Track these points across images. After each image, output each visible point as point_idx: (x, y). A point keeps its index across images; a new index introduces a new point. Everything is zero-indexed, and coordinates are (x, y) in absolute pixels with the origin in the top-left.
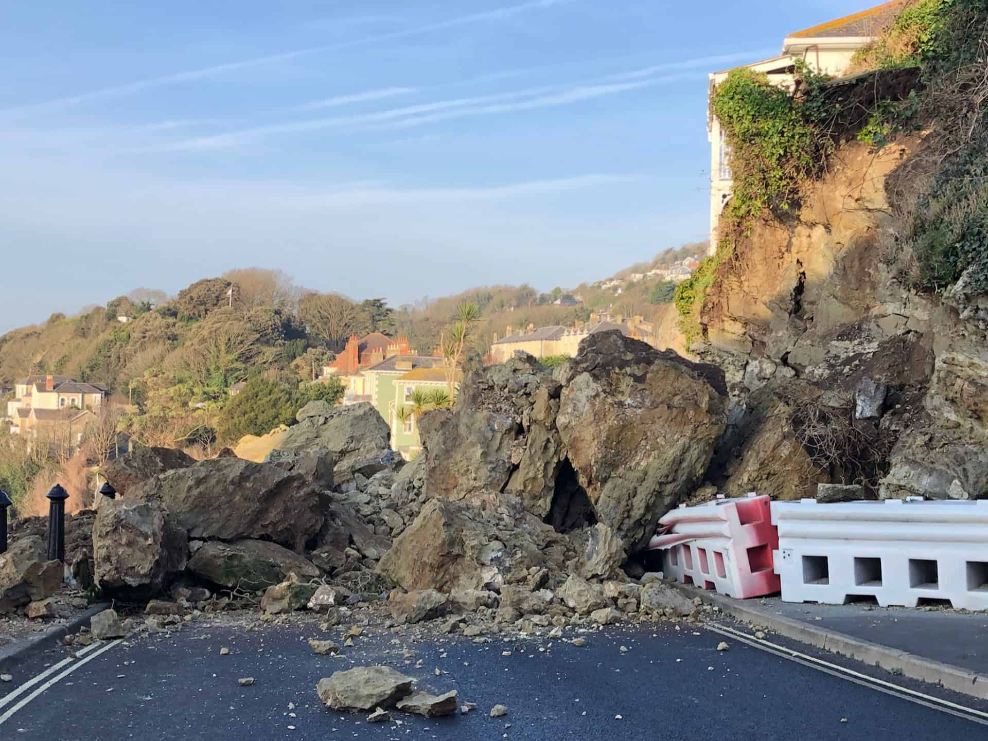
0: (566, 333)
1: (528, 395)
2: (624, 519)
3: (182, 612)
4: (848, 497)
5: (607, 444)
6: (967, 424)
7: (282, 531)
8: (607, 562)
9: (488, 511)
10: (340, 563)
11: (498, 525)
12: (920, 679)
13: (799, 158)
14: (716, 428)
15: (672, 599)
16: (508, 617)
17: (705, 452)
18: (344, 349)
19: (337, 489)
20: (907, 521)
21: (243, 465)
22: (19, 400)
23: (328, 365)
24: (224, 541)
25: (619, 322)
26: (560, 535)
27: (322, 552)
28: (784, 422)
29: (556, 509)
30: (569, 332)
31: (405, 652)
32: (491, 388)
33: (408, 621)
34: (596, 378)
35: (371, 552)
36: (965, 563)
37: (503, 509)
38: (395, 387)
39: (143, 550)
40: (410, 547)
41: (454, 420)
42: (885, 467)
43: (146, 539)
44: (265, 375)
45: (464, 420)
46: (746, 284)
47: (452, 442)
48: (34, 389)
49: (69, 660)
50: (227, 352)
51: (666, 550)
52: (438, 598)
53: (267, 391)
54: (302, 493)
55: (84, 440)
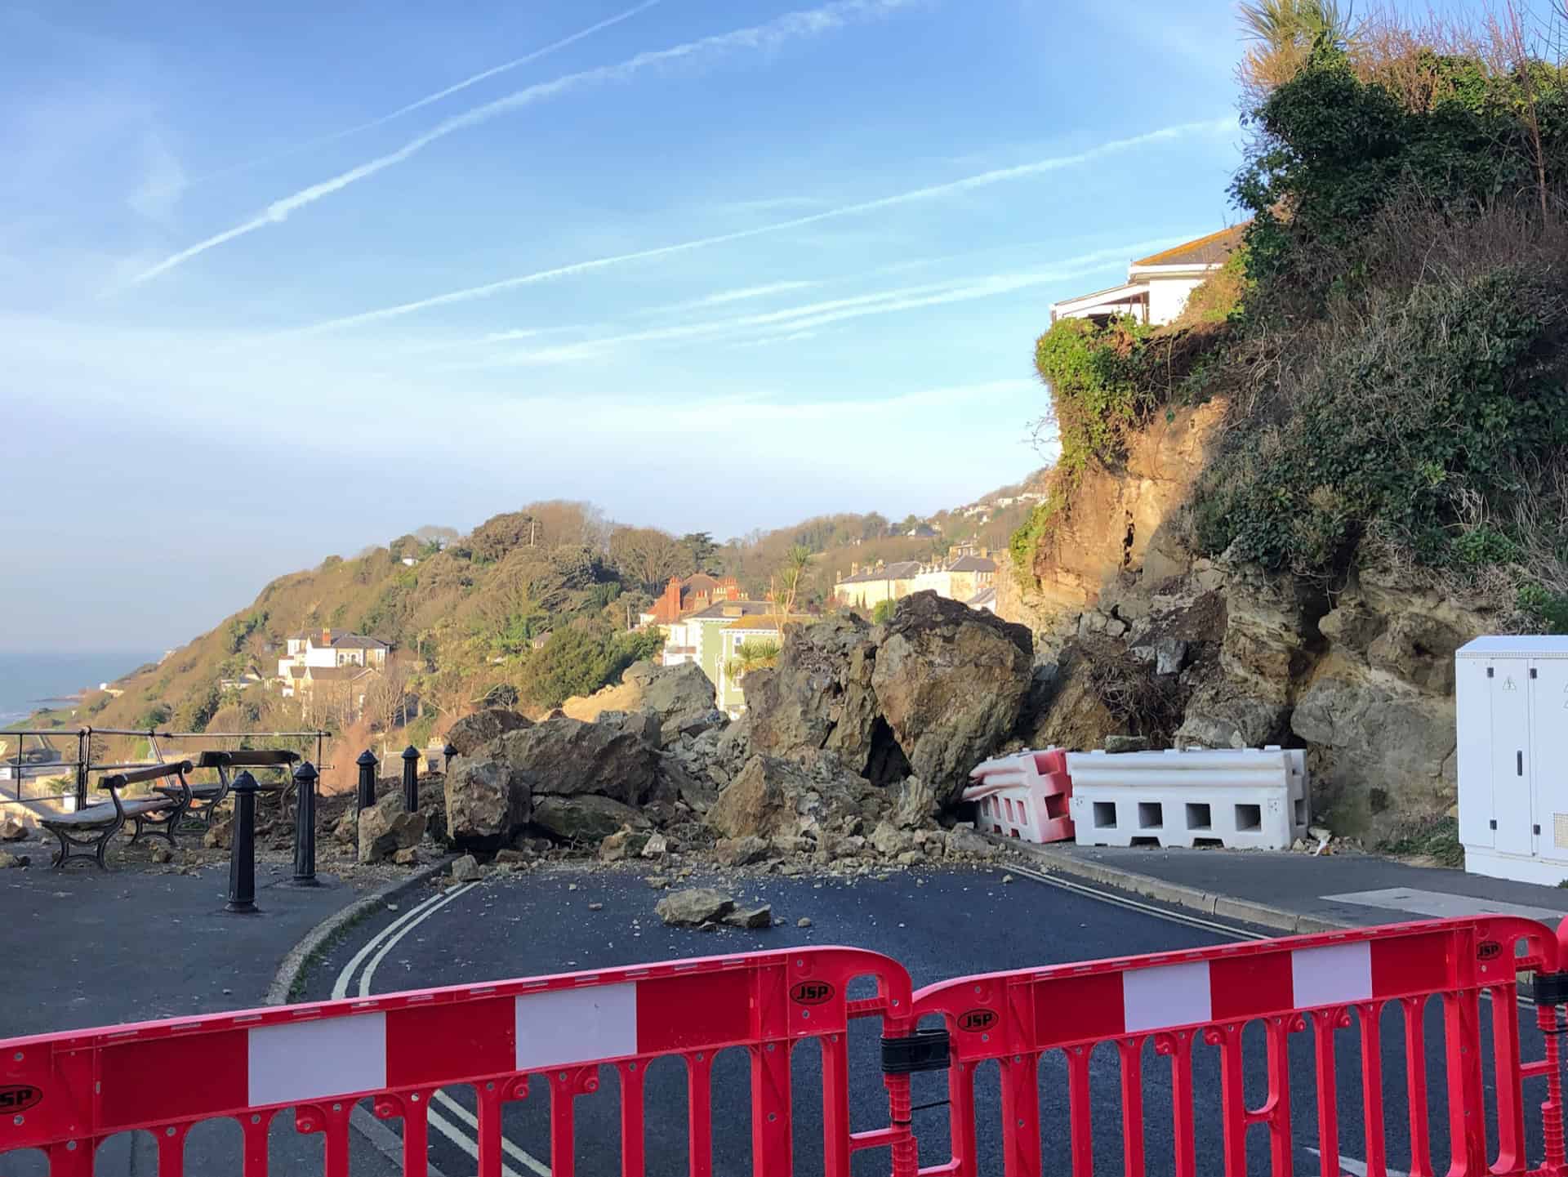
0: (921, 570)
1: (846, 655)
2: (936, 772)
3: (530, 860)
4: (1135, 748)
5: (919, 702)
6: (1254, 678)
7: (616, 787)
8: (918, 812)
9: (807, 766)
10: (669, 815)
11: (815, 778)
12: (1166, 899)
13: (1121, 411)
14: (1022, 685)
15: (974, 843)
16: (822, 860)
17: (1012, 708)
18: (663, 592)
19: (665, 747)
20: (1184, 768)
21: (579, 726)
22: (292, 658)
23: (645, 611)
24: (564, 796)
25: (984, 556)
26: (877, 789)
27: (654, 807)
28: (1085, 679)
29: (874, 763)
30: (925, 569)
31: (730, 886)
32: (811, 649)
33: (733, 864)
34: (908, 638)
35: (699, 806)
36: (1233, 809)
37: (821, 764)
38: (722, 638)
39: (494, 803)
40: (734, 799)
41: (776, 681)
42: (1180, 720)
43: (496, 793)
44: (573, 625)
45: (785, 679)
46: (1078, 534)
47: (773, 702)
48: (309, 644)
49: (439, 896)
50: (530, 598)
51: (978, 802)
52: (759, 843)
53: (576, 642)
54: (634, 750)
55: (368, 703)
